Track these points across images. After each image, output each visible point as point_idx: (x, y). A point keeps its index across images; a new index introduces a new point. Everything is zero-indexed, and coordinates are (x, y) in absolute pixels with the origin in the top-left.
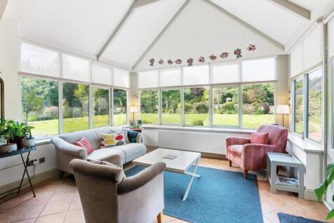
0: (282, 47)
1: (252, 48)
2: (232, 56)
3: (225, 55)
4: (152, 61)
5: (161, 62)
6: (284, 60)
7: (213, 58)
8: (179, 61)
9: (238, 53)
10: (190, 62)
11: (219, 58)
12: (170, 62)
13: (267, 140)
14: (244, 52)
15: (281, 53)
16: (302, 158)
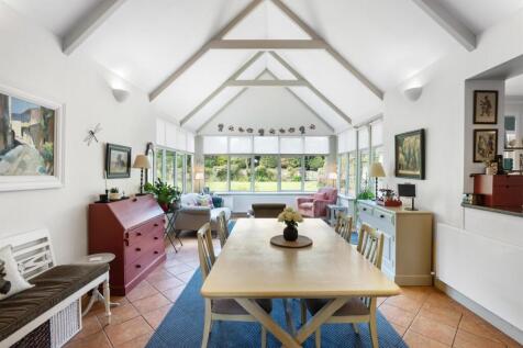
0: (333, 130)
1: (312, 127)
2: (298, 131)
3: (292, 130)
4: (221, 127)
5: (231, 129)
6: (334, 140)
7: (282, 131)
8: (250, 130)
9: (302, 129)
10: (262, 133)
11: (287, 133)
12: (241, 130)
13: (326, 197)
14: (307, 130)
15: (331, 133)
16: (345, 204)
